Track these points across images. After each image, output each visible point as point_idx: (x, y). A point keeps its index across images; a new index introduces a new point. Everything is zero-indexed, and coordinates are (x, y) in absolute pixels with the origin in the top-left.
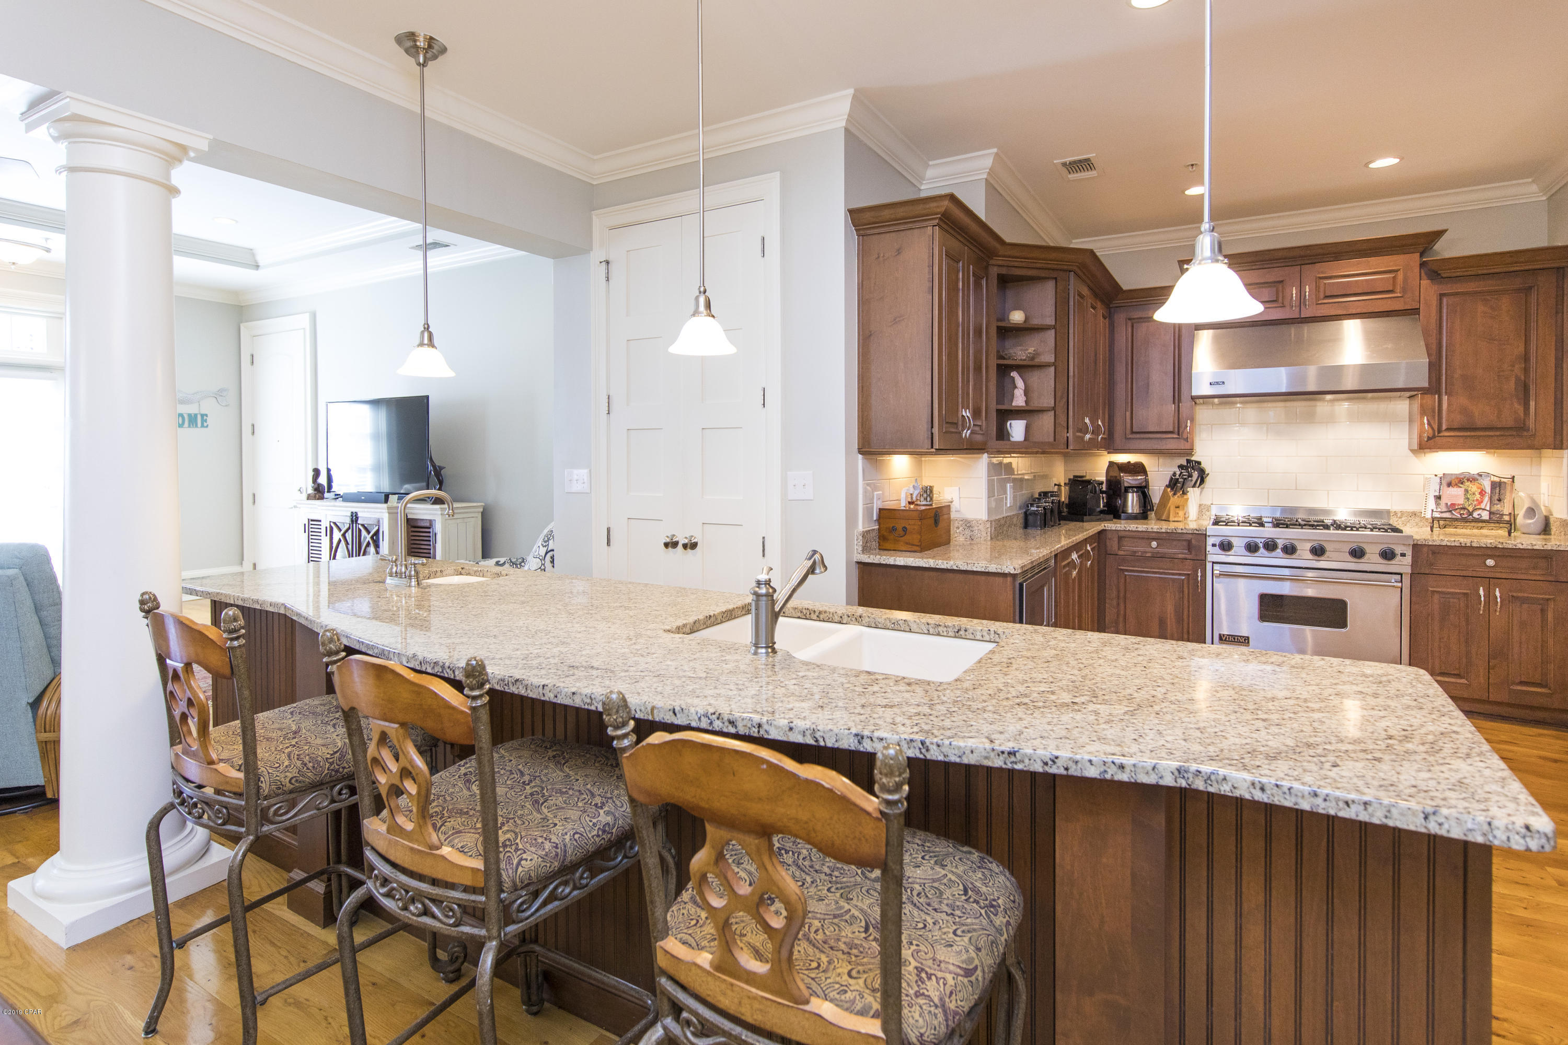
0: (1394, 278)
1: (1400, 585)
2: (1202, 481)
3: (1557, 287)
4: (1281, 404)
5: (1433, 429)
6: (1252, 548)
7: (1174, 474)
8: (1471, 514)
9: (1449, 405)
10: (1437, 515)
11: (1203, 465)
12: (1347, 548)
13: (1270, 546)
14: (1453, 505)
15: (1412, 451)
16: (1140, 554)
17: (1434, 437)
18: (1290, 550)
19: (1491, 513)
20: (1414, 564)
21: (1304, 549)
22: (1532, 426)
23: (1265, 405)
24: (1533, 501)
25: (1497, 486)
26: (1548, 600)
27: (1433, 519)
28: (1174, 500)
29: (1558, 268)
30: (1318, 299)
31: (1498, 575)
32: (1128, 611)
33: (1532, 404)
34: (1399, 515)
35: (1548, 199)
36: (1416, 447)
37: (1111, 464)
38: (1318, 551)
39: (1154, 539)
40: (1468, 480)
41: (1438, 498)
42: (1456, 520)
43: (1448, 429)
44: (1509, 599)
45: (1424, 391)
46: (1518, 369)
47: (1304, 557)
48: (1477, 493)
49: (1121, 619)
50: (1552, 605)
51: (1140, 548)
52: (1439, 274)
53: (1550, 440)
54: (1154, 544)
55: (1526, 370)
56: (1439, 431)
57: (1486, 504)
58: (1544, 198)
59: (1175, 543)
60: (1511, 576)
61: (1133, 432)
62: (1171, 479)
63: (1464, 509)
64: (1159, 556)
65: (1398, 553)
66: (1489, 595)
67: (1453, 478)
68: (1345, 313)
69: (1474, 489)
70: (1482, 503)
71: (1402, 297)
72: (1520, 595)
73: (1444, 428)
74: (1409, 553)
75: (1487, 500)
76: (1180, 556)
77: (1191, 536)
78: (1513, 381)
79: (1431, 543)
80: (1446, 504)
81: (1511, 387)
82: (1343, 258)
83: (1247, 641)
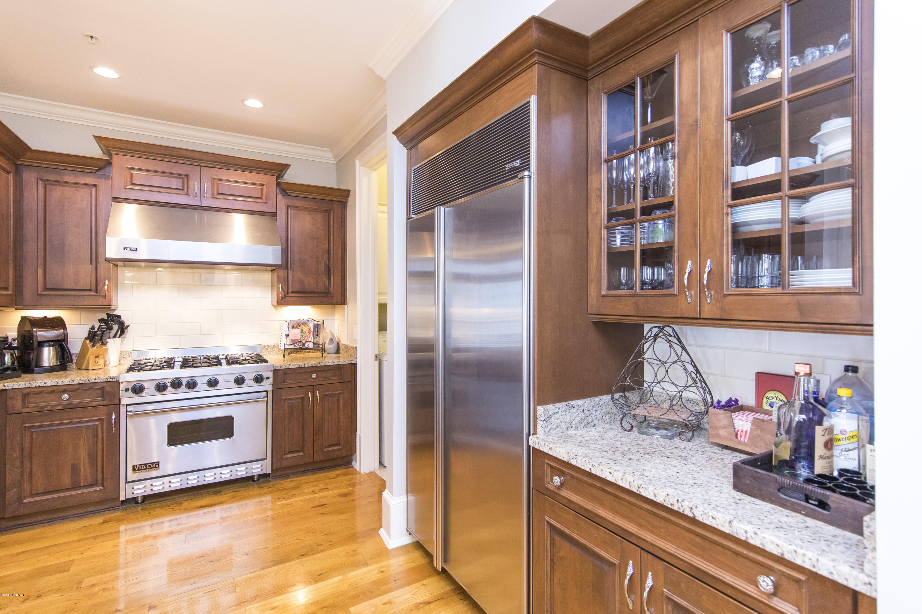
0: (262, 190)
1: (266, 399)
2: (122, 332)
4: (190, 270)
5: (284, 292)
6: (161, 388)
7: (93, 328)
8: (304, 345)
9: (293, 276)
10: (287, 347)
11: (123, 318)
12: (233, 378)
13: (176, 384)
14: (295, 340)
15: (273, 305)
16: (49, 408)
17: (285, 297)
18: (192, 385)
19: (314, 344)
20: (274, 384)
21: (202, 383)
22: (332, 291)
23: (177, 270)
24: (332, 334)
25: (317, 327)
26: (340, 393)
27: (285, 349)
28: (92, 351)
29: (342, 202)
30: (213, 194)
31: (318, 383)
32: (35, 467)
33: (332, 278)
34: (266, 348)
36: (275, 303)
37: (23, 319)
38: (213, 383)
39: (65, 392)
40: (303, 324)
41: (288, 335)
42: (297, 349)
43: (292, 292)
44: (324, 396)
45: (279, 266)
46: (326, 256)
47: (203, 390)
48: (307, 332)
49: (26, 477)
50: (342, 396)
51: (50, 402)
52: (287, 193)
53: (339, 300)
54: (65, 396)
55: (329, 259)
56: (288, 294)
57: (311, 339)
58: (335, 162)
59: (88, 392)
60: (324, 383)
61: (46, 289)
62: (90, 332)
63: (301, 342)
64: (71, 407)
65: (265, 376)
66: (314, 396)
67: (295, 322)
68: (231, 208)
69: (305, 329)
70: (309, 337)
71: (266, 203)
72: (327, 393)
73: (290, 291)
74: (271, 376)
75: (312, 335)
76: (94, 404)
77: (105, 384)
78: (323, 264)
79: (283, 368)
80: (292, 339)
81: (322, 267)
82: (230, 168)
83: (157, 466)
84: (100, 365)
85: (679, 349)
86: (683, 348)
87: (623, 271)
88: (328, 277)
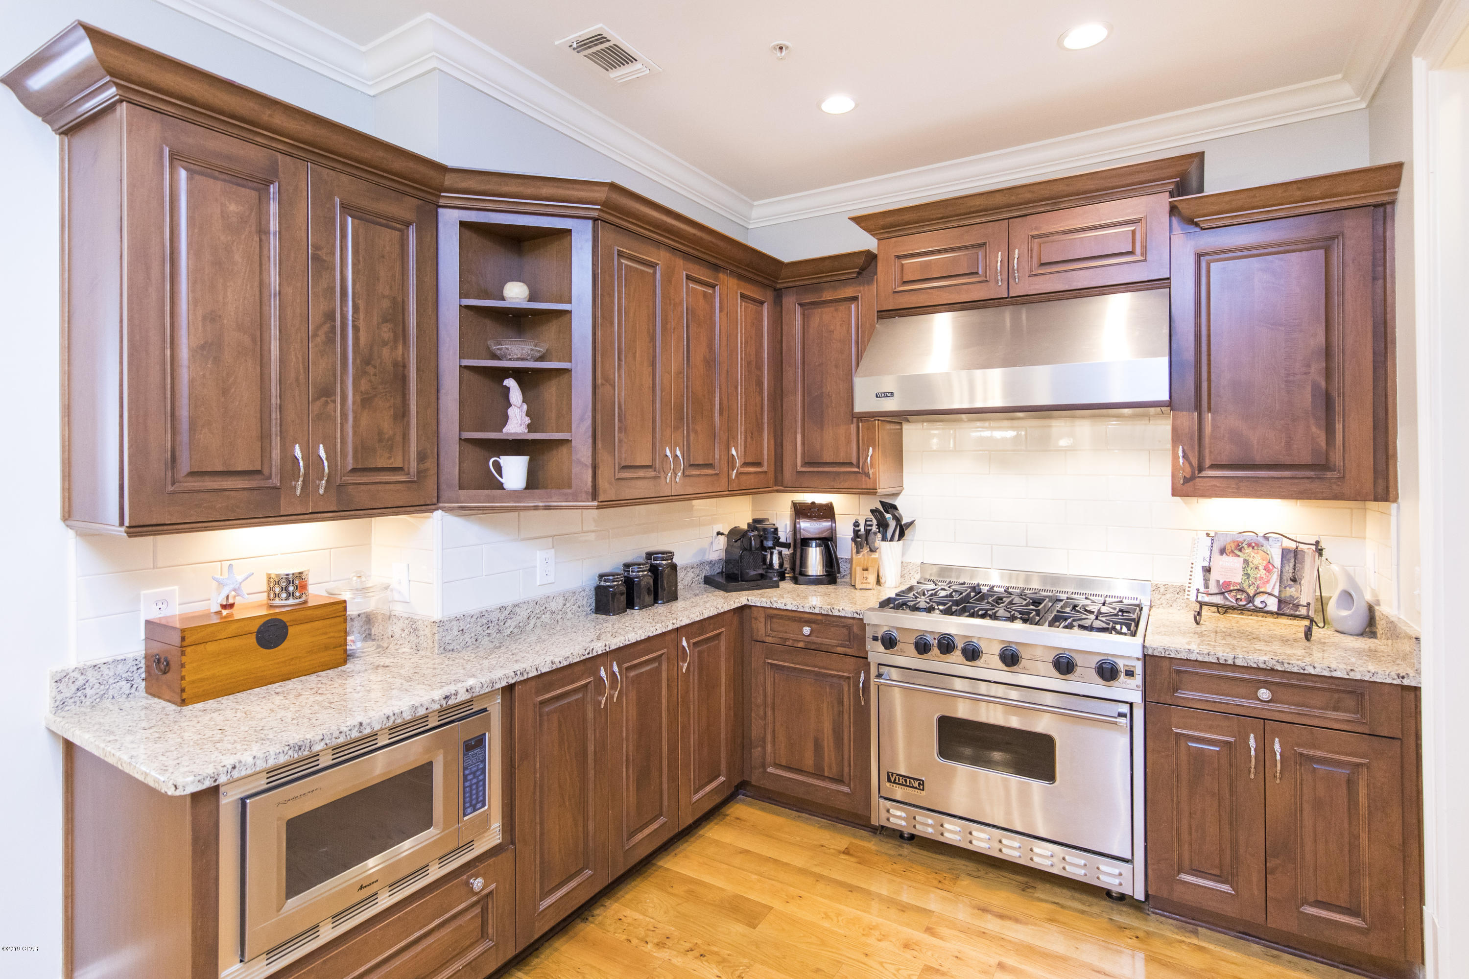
0: (1133, 232)
1: (1128, 722)
2: (902, 535)
3: (1374, 237)
4: (1007, 423)
5: (1191, 464)
6: (923, 645)
8: (1251, 600)
9: (1215, 427)
10: (1205, 598)
11: (902, 512)
12: (1050, 657)
13: (947, 645)
14: (1228, 583)
16: (790, 642)
17: (1194, 477)
18: (972, 654)
19: (1282, 600)
20: (1147, 690)
21: (991, 653)
22: (1339, 462)
24: (1351, 579)
25: (1293, 556)
26: (1358, 765)
27: (1200, 605)
29: (1376, 206)
30: (1031, 269)
31: (1278, 716)
32: (778, 725)
33: (1339, 427)
34: (1162, 590)
35: (1368, 106)
36: (1171, 492)
38: (1010, 659)
39: (808, 622)
40: (1249, 545)
41: (1207, 570)
42: (1231, 607)
43: (1213, 467)
44: (1299, 759)
46: (1318, 367)
47: (991, 666)
48: (1261, 567)
49: (769, 736)
50: (1364, 773)
51: (790, 634)
52: (1203, 222)
53: (1368, 486)
54: (807, 630)
55: (1328, 374)
56: (1200, 470)
57: (1273, 585)
58: (1364, 105)
59: (832, 630)
60: (1298, 720)
61: (805, 463)
63: (1242, 591)
64: (813, 648)
65: (1124, 668)
66: (1264, 748)
67: (1229, 540)
68: (1067, 288)
69: (1257, 559)
70: (1268, 582)
71: (1145, 260)
72: (1312, 752)
73: (1208, 463)
74: (1140, 671)
75: (1275, 576)
76: (840, 650)
77: (851, 621)
78: (1309, 389)
79: (1173, 656)
80: (1218, 581)
81: (1305, 398)
82: (1062, 206)
83: (921, 787)
84: (869, 583)
88: (1323, 423)
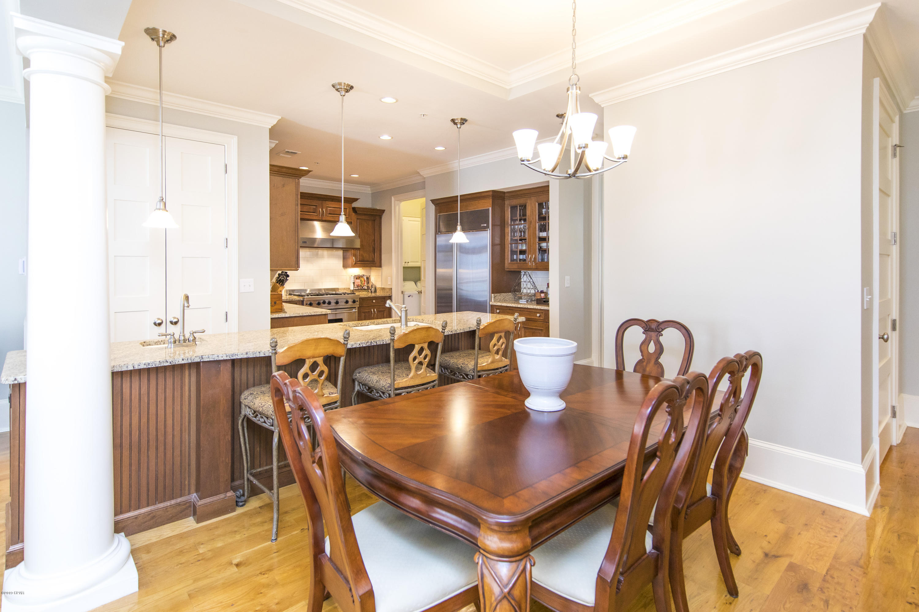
1: (356, 311)
8: (363, 287)
9: (359, 253)
10: (354, 288)
12: (344, 301)
14: (358, 285)
18: (329, 303)
19: (367, 287)
20: (360, 304)
22: (375, 261)
25: (367, 278)
26: (384, 310)
27: (354, 290)
29: (380, 215)
30: (327, 214)
31: (376, 305)
33: (376, 254)
38: (337, 303)
40: (360, 277)
41: (354, 283)
42: (359, 289)
43: (359, 261)
44: (378, 311)
52: (357, 213)
55: (374, 244)
56: (356, 262)
57: (366, 284)
58: (371, 192)
60: (378, 305)
63: (361, 286)
65: (356, 300)
66: (374, 311)
67: (357, 276)
69: (363, 280)
71: (348, 217)
74: (358, 300)
75: (366, 283)
78: (372, 247)
80: (356, 285)
81: (371, 249)
82: (334, 201)
85: (530, 278)
86: (531, 278)
87: (515, 256)
88: (374, 253)
